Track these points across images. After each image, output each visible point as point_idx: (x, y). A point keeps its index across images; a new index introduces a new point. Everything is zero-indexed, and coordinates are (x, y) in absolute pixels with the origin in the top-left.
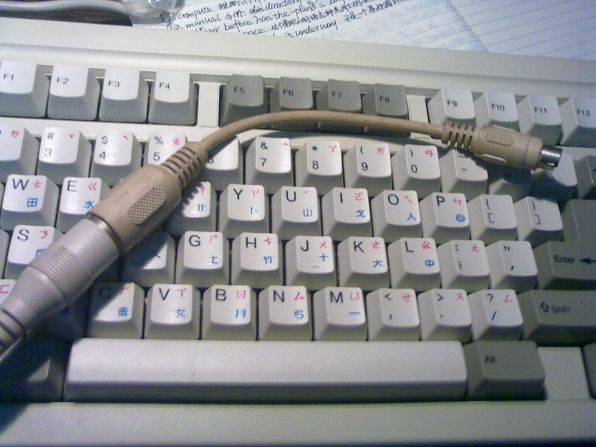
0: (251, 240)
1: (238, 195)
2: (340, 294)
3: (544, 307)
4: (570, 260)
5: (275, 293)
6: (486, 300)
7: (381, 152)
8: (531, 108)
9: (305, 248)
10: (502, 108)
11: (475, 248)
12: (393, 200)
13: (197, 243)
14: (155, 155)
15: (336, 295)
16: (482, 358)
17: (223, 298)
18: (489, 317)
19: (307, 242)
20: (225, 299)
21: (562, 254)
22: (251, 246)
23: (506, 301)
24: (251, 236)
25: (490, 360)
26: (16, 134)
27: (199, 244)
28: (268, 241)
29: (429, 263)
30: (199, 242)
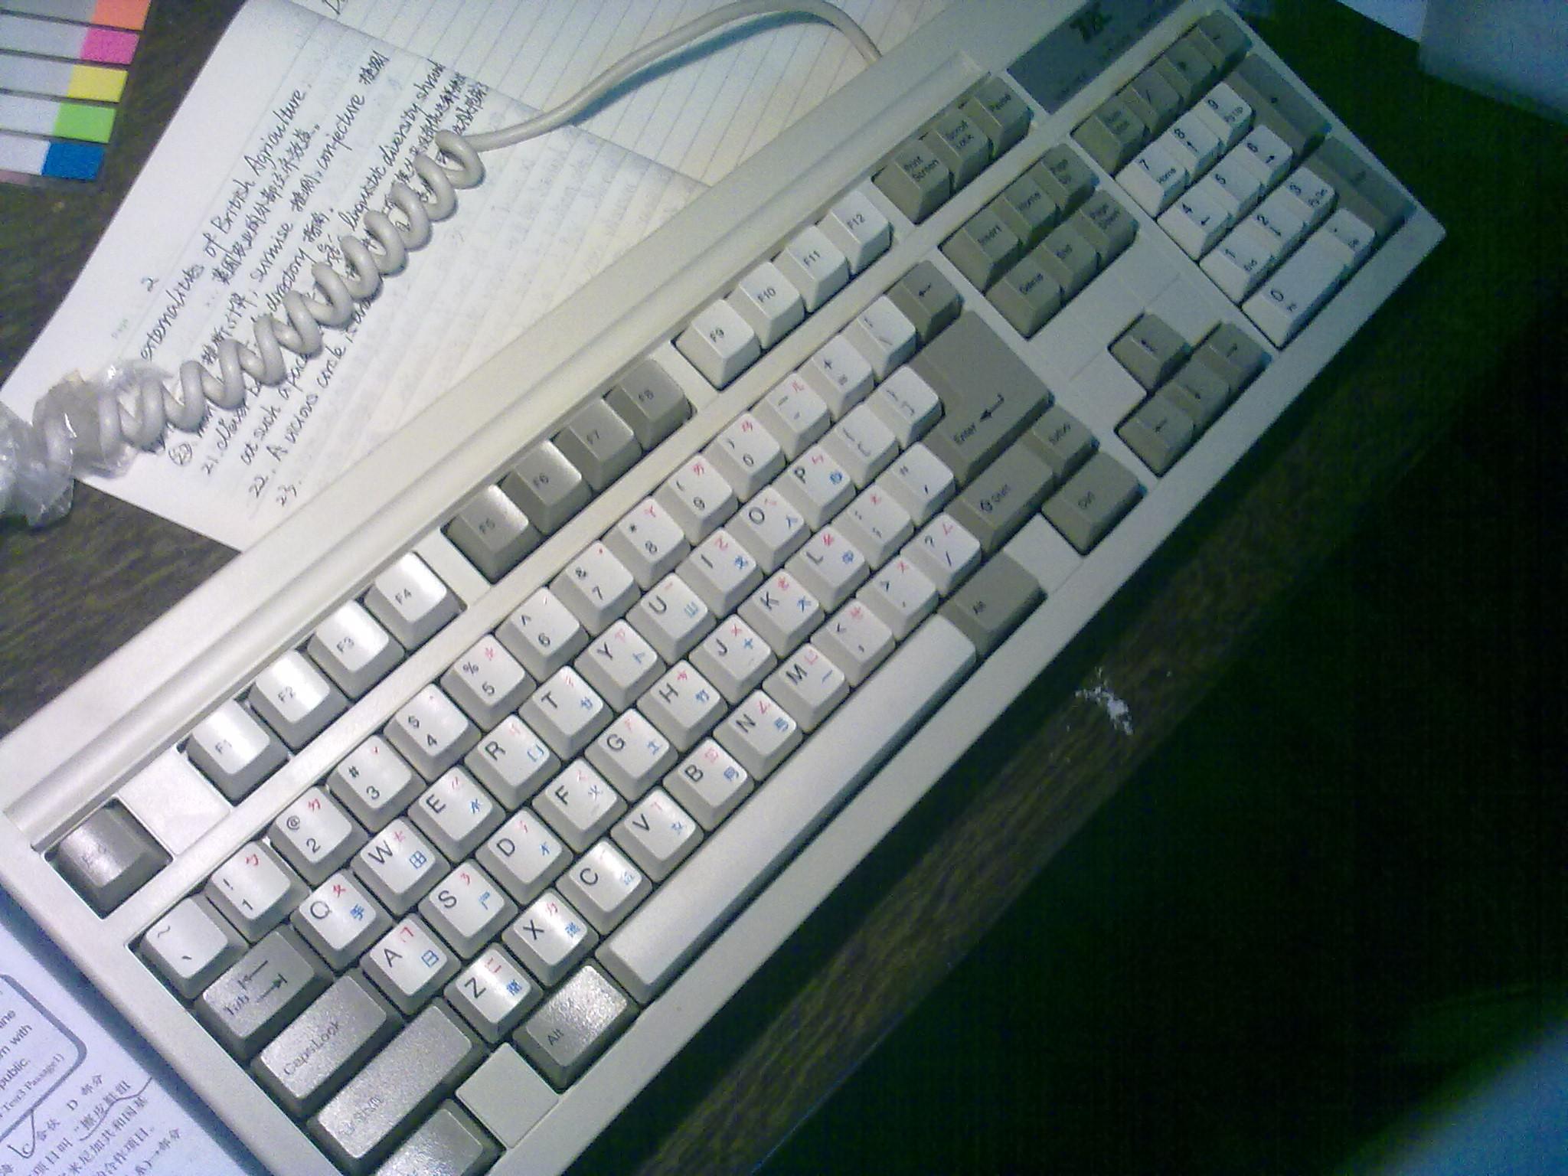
0: (666, 691)
1: (607, 652)
2: (796, 667)
3: (985, 506)
4: (971, 430)
5: (739, 723)
6: (927, 548)
7: (701, 471)
8: (800, 264)
9: (723, 651)
10: (771, 292)
11: (874, 499)
12: (757, 516)
13: (620, 745)
14: (485, 690)
15: (794, 672)
16: (970, 613)
17: (699, 775)
18: (945, 564)
19: (718, 641)
20: (702, 775)
21: (959, 431)
22: (672, 697)
23: (946, 533)
24: (661, 685)
25: (979, 608)
26: (316, 805)
27: (623, 743)
28: (683, 676)
29: (848, 558)
30: (620, 740)
